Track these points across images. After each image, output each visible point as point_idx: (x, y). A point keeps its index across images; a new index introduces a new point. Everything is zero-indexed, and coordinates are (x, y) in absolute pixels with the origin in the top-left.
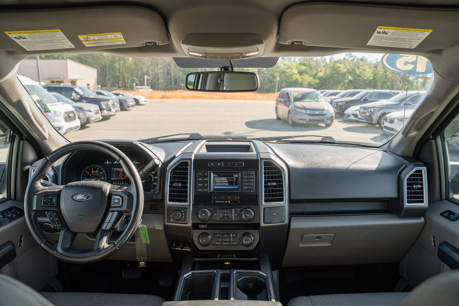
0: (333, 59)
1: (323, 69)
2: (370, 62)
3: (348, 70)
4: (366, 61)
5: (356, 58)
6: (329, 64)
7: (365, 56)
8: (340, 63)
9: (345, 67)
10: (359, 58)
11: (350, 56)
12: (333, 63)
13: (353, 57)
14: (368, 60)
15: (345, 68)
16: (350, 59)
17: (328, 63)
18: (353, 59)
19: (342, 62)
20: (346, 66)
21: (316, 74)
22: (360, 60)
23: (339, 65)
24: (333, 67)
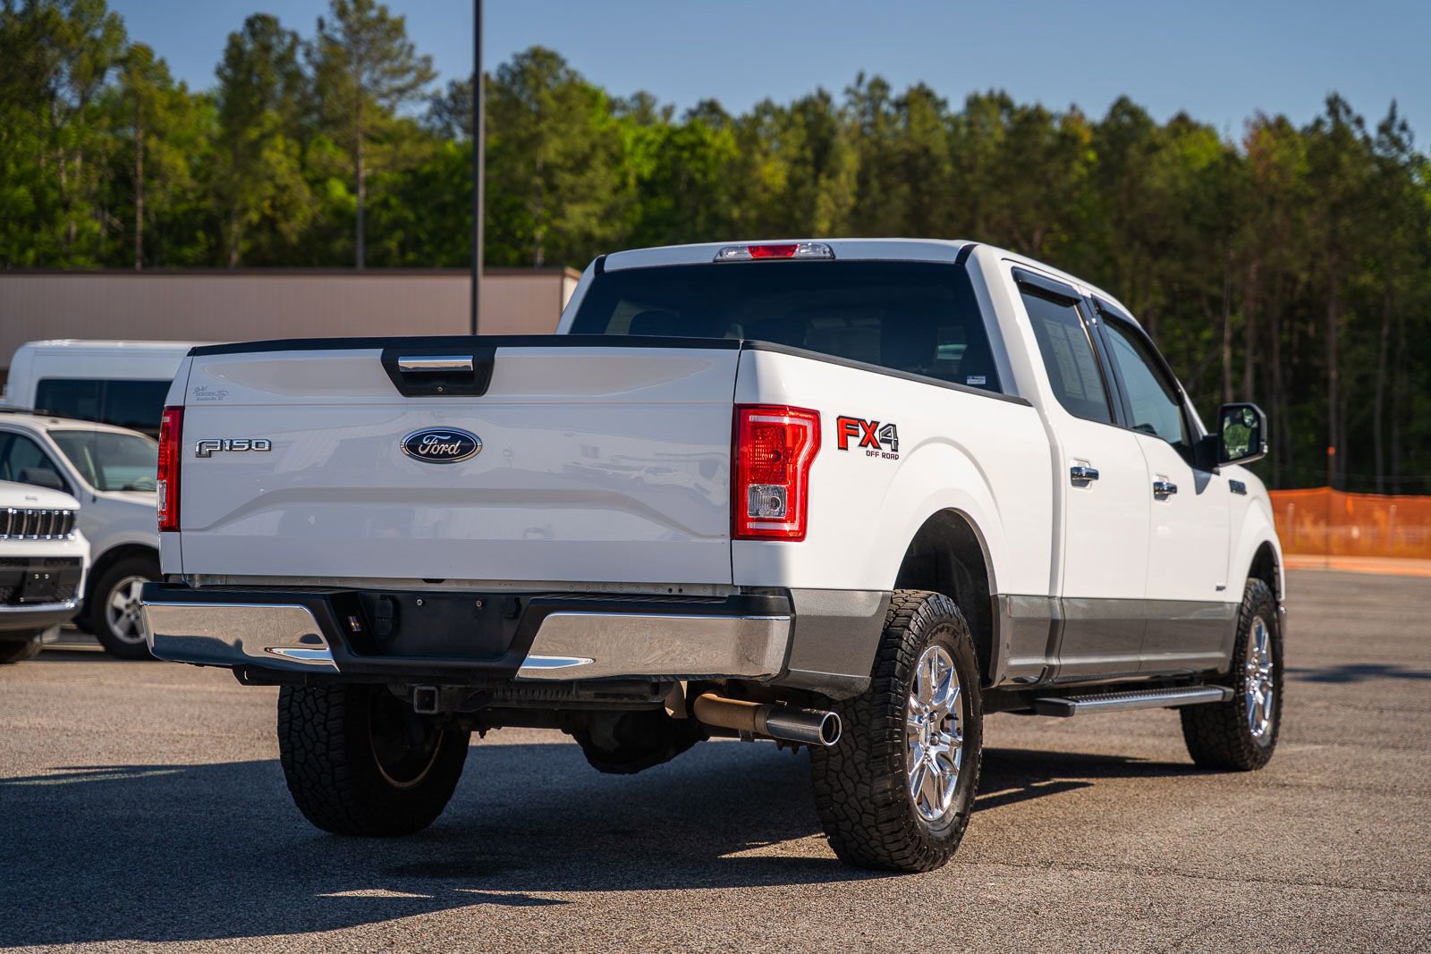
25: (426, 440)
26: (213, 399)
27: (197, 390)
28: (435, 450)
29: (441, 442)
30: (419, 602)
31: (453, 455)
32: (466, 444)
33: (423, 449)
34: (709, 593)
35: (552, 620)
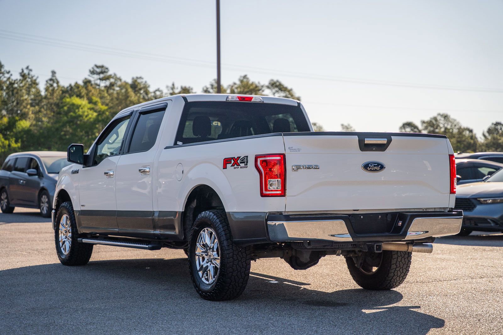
0: (58, 83)
1: (30, 111)
2: (155, 92)
3: (100, 113)
4: (147, 93)
5: (119, 83)
6: (46, 97)
7: (141, 78)
8: (79, 96)
9: (90, 106)
10: (126, 83)
11: (102, 76)
12: (58, 93)
13: (112, 80)
14: (151, 89)
15: (91, 109)
16: (103, 84)
17: (43, 93)
18: (112, 85)
19: (84, 92)
20: (95, 103)
21: (12, 124)
22: (130, 90)
23: (76, 101)
24: (57, 105)
25: (370, 165)
26: (296, 151)
27: (289, 148)
28: (373, 168)
29: (375, 166)
30: (362, 217)
31: (378, 170)
32: (382, 167)
33: (369, 168)
34: (433, 210)
35: (416, 220)
